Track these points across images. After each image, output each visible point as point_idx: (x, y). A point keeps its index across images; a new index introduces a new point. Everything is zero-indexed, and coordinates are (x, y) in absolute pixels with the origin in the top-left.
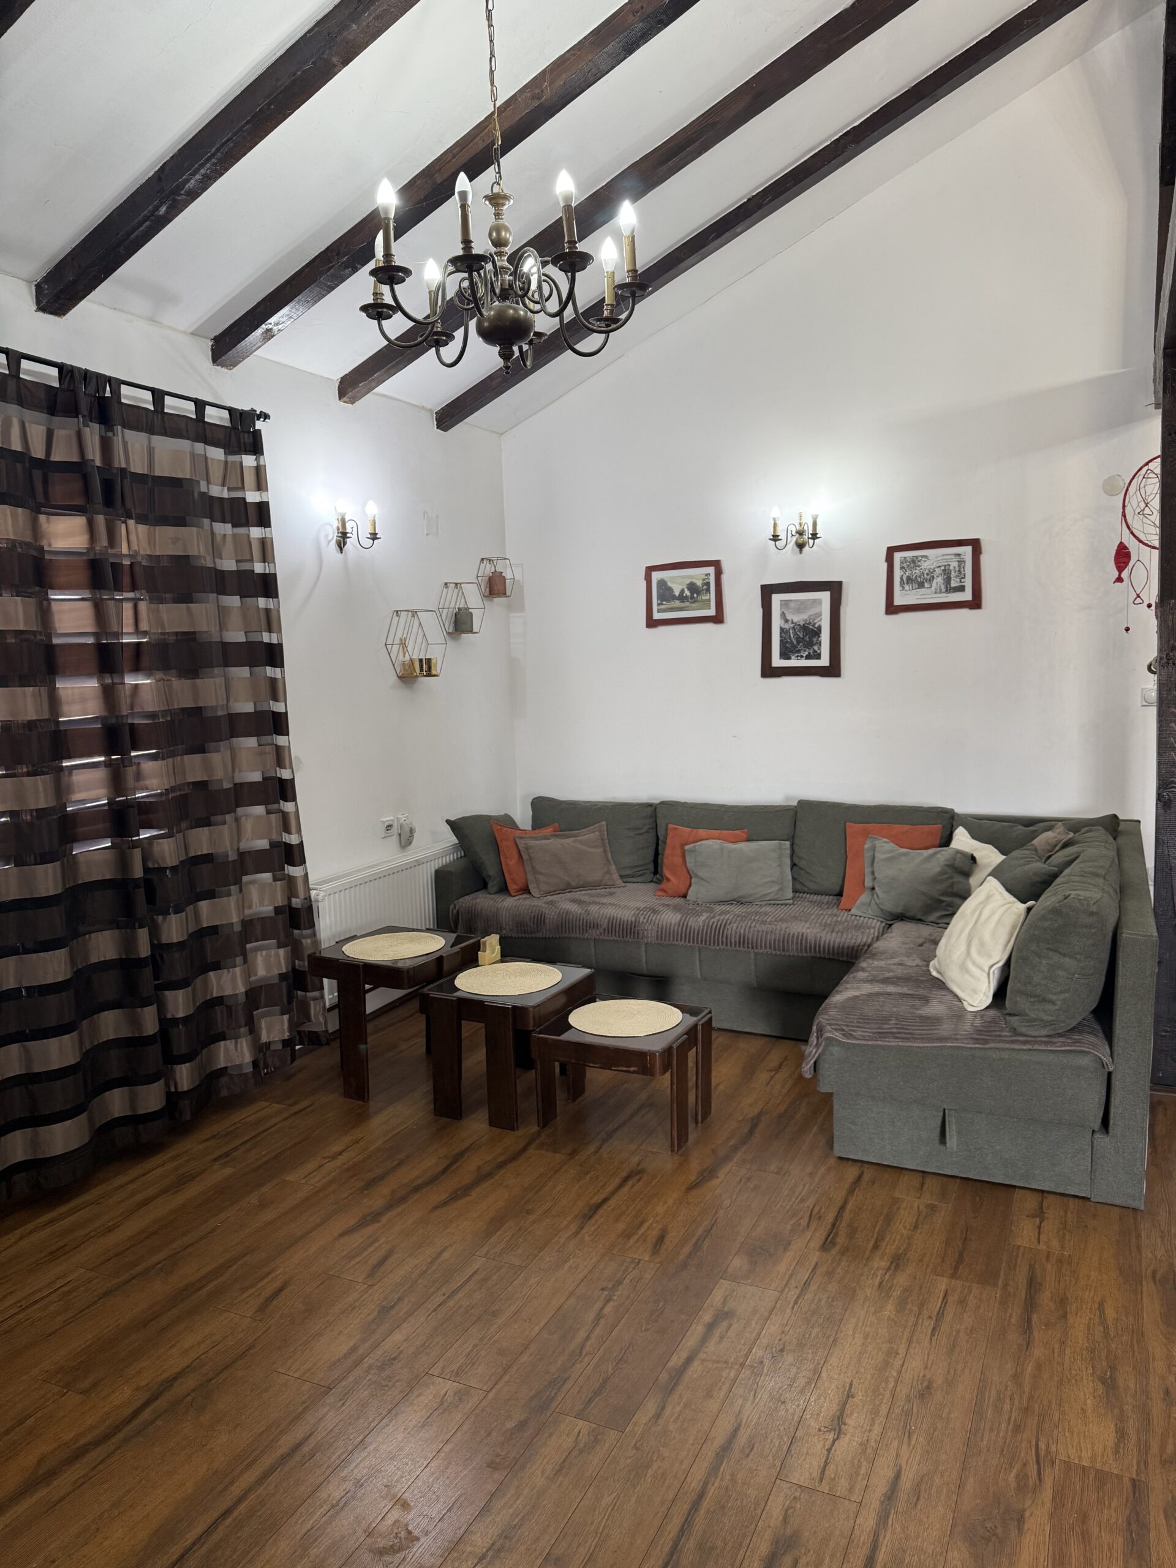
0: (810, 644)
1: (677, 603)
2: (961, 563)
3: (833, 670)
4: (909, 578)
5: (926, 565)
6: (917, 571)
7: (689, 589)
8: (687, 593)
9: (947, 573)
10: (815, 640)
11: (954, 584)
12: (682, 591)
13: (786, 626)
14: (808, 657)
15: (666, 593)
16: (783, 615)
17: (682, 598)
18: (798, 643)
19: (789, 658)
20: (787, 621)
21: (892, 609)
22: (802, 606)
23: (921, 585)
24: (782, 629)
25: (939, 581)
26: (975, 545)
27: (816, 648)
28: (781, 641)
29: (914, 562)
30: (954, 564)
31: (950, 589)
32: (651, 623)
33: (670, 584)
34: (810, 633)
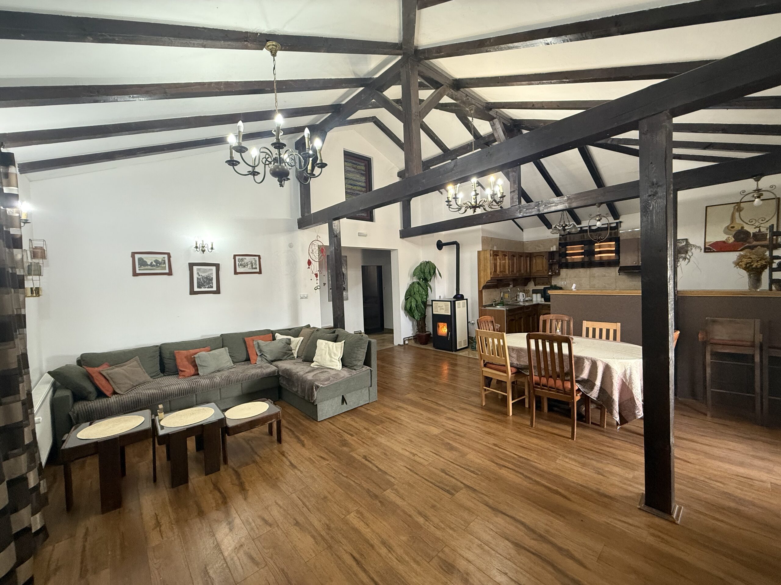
0: (209, 283)
1: (149, 267)
2: (256, 261)
3: (218, 292)
4: (241, 264)
5: (246, 261)
6: (243, 262)
7: (155, 262)
8: (154, 263)
9: (252, 263)
10: (210, 282)
11: (254, 267)
12: (152, 263)
13: (199, 277)
14: (208, 288)
15: (142, 263)
16: (198, 273)
17: (151, 265)
18: (204, 283)
19: (201, 288)
20: (199, 275)
21: (236, 273)
22: (205, 271)
23: (244, 267)
24: (198, 278)
25: (250, 266)
26: (259, 256)
27: (211, 285)
28: (197, 282)
29: (242, 260)
30: (254, 261)
31: (253, 268)
32: (135, 274)
33: (145, 260)
34: (209, 280)
